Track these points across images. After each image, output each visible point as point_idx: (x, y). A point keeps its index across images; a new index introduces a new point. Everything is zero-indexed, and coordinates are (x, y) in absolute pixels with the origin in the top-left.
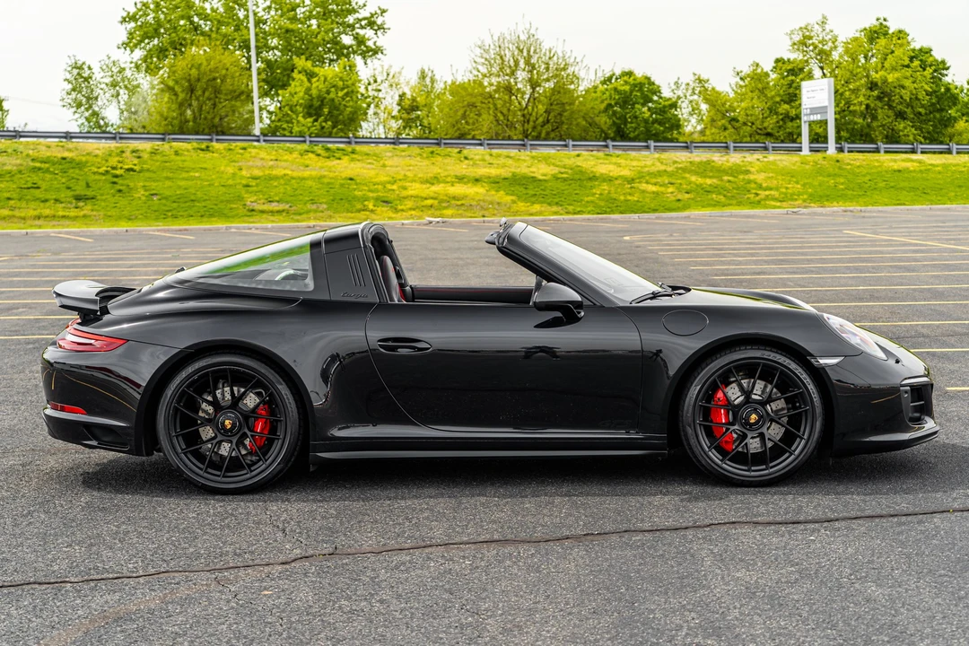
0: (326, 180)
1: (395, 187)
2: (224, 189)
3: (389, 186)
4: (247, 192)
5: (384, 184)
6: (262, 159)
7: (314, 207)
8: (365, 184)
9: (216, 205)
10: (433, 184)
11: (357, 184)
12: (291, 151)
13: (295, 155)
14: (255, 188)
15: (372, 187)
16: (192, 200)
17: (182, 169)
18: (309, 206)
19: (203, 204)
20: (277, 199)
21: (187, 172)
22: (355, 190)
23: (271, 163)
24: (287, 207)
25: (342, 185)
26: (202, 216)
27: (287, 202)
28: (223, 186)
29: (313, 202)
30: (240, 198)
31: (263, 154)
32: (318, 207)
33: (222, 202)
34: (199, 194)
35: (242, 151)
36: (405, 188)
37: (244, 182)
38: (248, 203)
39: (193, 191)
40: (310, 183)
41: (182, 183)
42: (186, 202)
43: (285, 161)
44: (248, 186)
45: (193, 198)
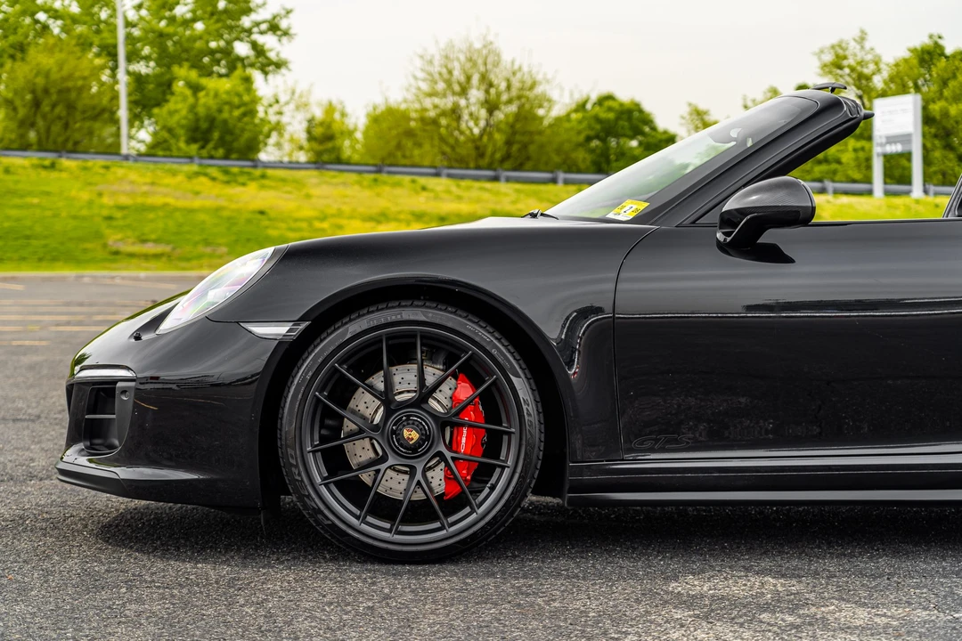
0: (226, 214)
1: (325, 225)
2: (73, 223)
3: (318, 224)
4: (109, 227)
5: (309, 221)
6: (132, 182)
7: (208, 250)
8: (283, 220)
9: (62, 244)
10: (379, 222)
11: (270, 219)
12: (174, 174)
13: (180, 178)
14: (121, 223)
15: (293, 225)
16: (28, 237)
17: (13, 193)
18: (201, 249)
19: (43, 242)
20: (153, 237)
21: (22, 196)
22: (267, 227)
23: (145, 188)
24: (167, 249)
25: (249, 221)
26: (40, 260)
27: (168, 243)
28: (75, 217)
29: (207, 243)
30: (98, 235)
31: (133, 176)
32: (214, 250)
33: (71, 239)
34: (38, 229)
35: (102, 171)
36: (340, 227)
37: (105, 212)
38: (110, 242)
39: (28, 223)
40: (202, 217)
41: (14, 213)
42: (17, 239)
43: (167, 186)
44: (109, 218)
45: (28, 233)
